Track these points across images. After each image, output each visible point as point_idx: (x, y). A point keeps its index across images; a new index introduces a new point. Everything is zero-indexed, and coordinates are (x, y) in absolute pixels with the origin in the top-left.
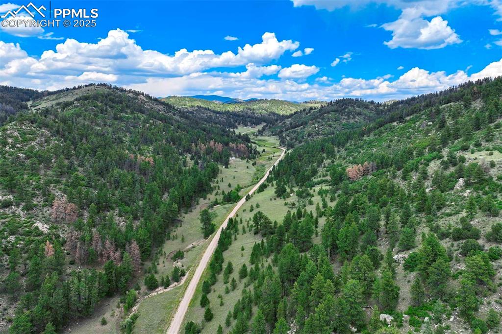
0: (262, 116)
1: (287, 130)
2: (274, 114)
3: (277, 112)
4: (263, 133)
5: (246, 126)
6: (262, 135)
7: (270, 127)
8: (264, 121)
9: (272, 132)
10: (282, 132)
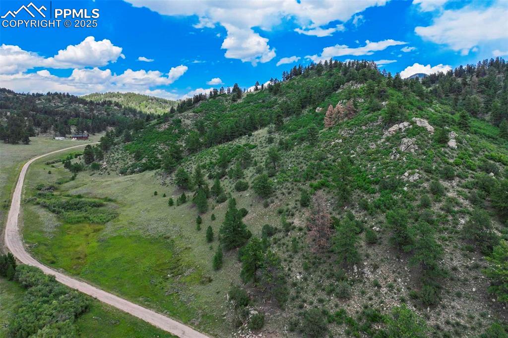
0: (108, 115)
1: (194, 148)
2: (134, 111)
3: (138, 110)
4: (101, 158)
5: (63, 135)
6: (96, 167)
7: (128, 138)
8: (113, 124)
9: (138, 157)
10: (177, 156)
